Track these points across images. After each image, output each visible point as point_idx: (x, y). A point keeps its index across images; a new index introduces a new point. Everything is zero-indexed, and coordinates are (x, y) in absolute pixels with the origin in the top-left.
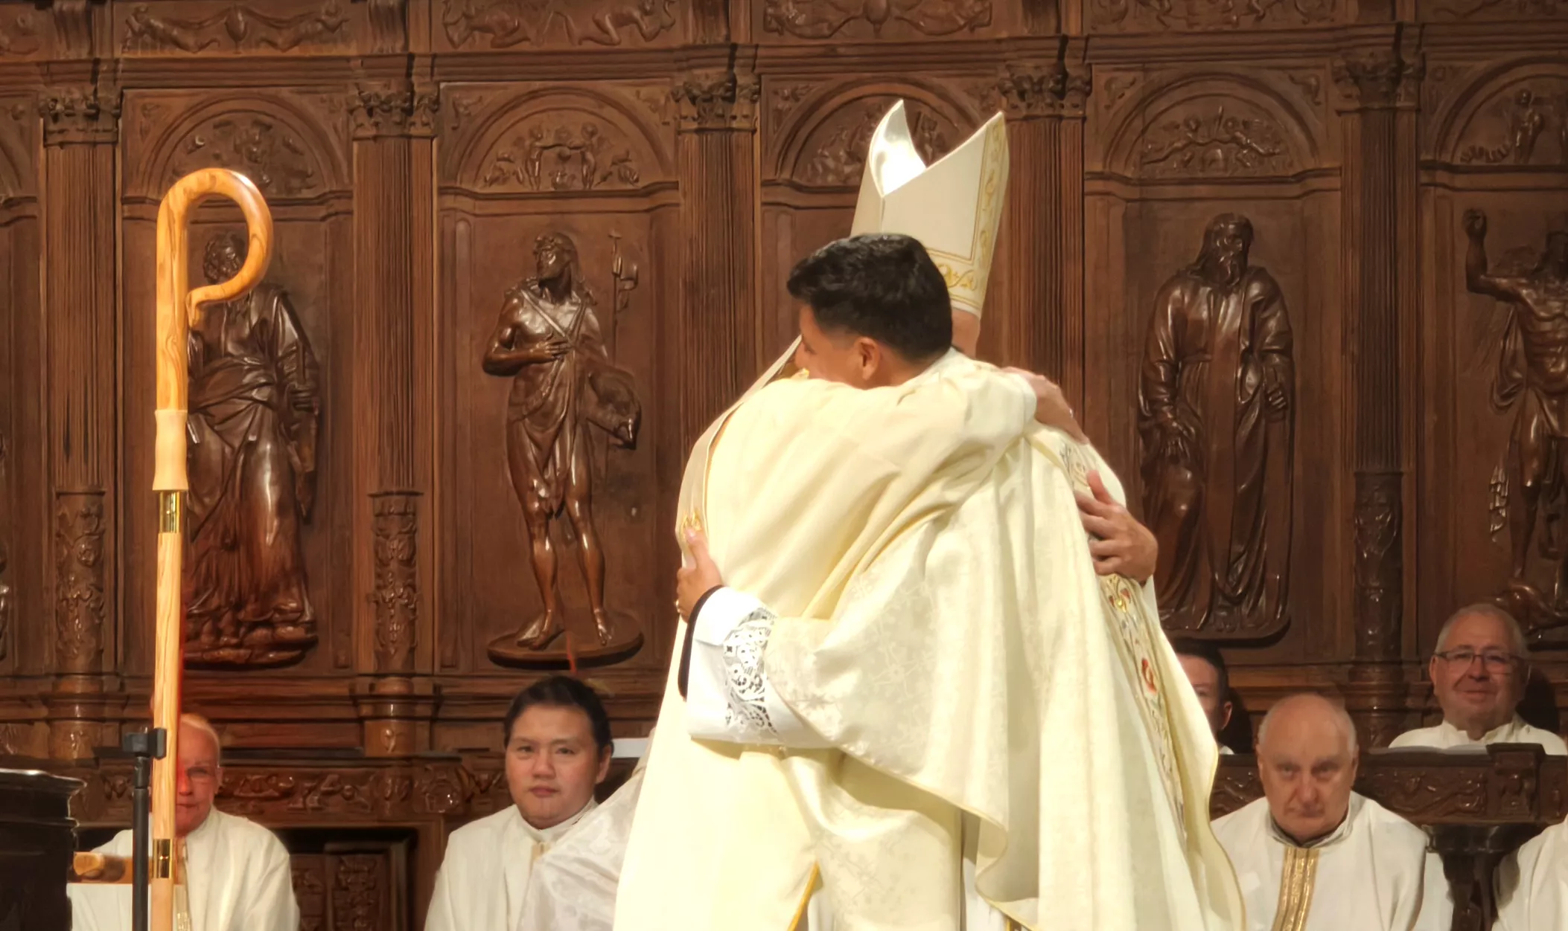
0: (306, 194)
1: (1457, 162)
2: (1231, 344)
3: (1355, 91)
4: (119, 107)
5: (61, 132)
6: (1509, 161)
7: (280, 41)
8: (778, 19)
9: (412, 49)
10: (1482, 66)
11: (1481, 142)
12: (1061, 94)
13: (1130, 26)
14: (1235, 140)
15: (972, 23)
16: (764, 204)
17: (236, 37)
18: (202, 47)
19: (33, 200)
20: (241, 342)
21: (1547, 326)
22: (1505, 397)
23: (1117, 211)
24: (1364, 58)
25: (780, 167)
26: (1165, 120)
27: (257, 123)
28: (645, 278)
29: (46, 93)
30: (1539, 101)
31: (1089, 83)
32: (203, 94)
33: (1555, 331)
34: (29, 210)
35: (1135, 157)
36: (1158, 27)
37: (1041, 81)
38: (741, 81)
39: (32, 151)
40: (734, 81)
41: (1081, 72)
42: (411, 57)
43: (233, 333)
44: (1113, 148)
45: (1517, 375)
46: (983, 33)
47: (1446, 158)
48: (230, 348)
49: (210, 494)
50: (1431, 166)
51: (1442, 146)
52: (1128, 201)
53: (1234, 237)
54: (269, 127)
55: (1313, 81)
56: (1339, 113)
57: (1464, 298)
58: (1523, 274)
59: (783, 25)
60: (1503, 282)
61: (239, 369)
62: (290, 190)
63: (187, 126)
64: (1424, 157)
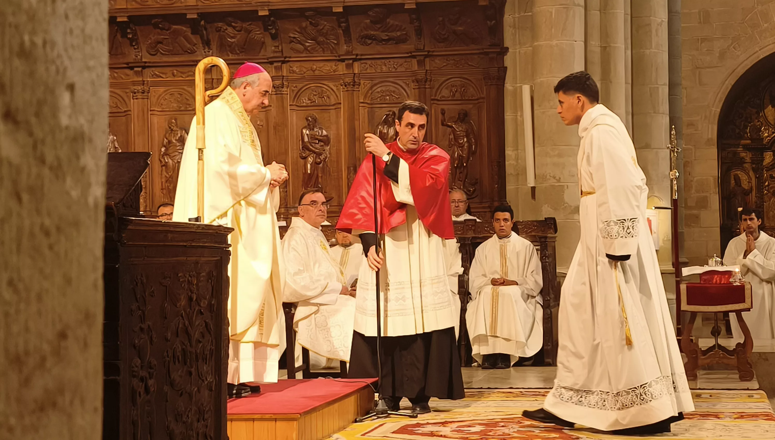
0: (190, 109)
1: (439, 98)
2: (391, 137)
3: (417, 84)
4: (149, 91)
5: (136, 96)
6: (450, 99)
7: (184, 76)
8: (292, 70)
9: (213, 77)
10: (444, 79)
11: (443, 94)
12: (354, 85)
13: (368, 71)
14: (391, 95)
15: (334, 71)
16: (290, 109)
17: (174, 75)
18: (167, 78)
19: (130, 111)
20: (176, 140)
21: (458, 133)
22: (450, 148)
23: (366, 110)
24: (419, 77)
25: (293, 102)
26: (376, 91)
27: (179, 94)
28: (264, 125)
29: (133, 88)
30: (456, 86)
31: (360, 83)
32: (167, 88)
33: (461, 134)
34: (129, 113)
35: (370, 98)
36: (374, 71)
37: (350, 83)
38: (285, 84)
39: (130, 100)
40: (283, 83)
41: (358, 81)
42: (213, 79)
43: (175, 138)
44: (365, 97)
45: (452, 143)
46: (337, 73)
47: (436, 98)
48: (174, 141)
49: (170, 172)
50: (433, 100)
51: (435, 96)
52: (369, 108)
53: (392, 115)
54: (181, 95)
55: (408, 83)
56: (414, 89)
57: (440, 126)
58: (453, 122)
59: (294, 72)
60: (450, 124)
61: (176, 146)
62: (186, 108)
63: (163, 95)
64: (432, 98)
